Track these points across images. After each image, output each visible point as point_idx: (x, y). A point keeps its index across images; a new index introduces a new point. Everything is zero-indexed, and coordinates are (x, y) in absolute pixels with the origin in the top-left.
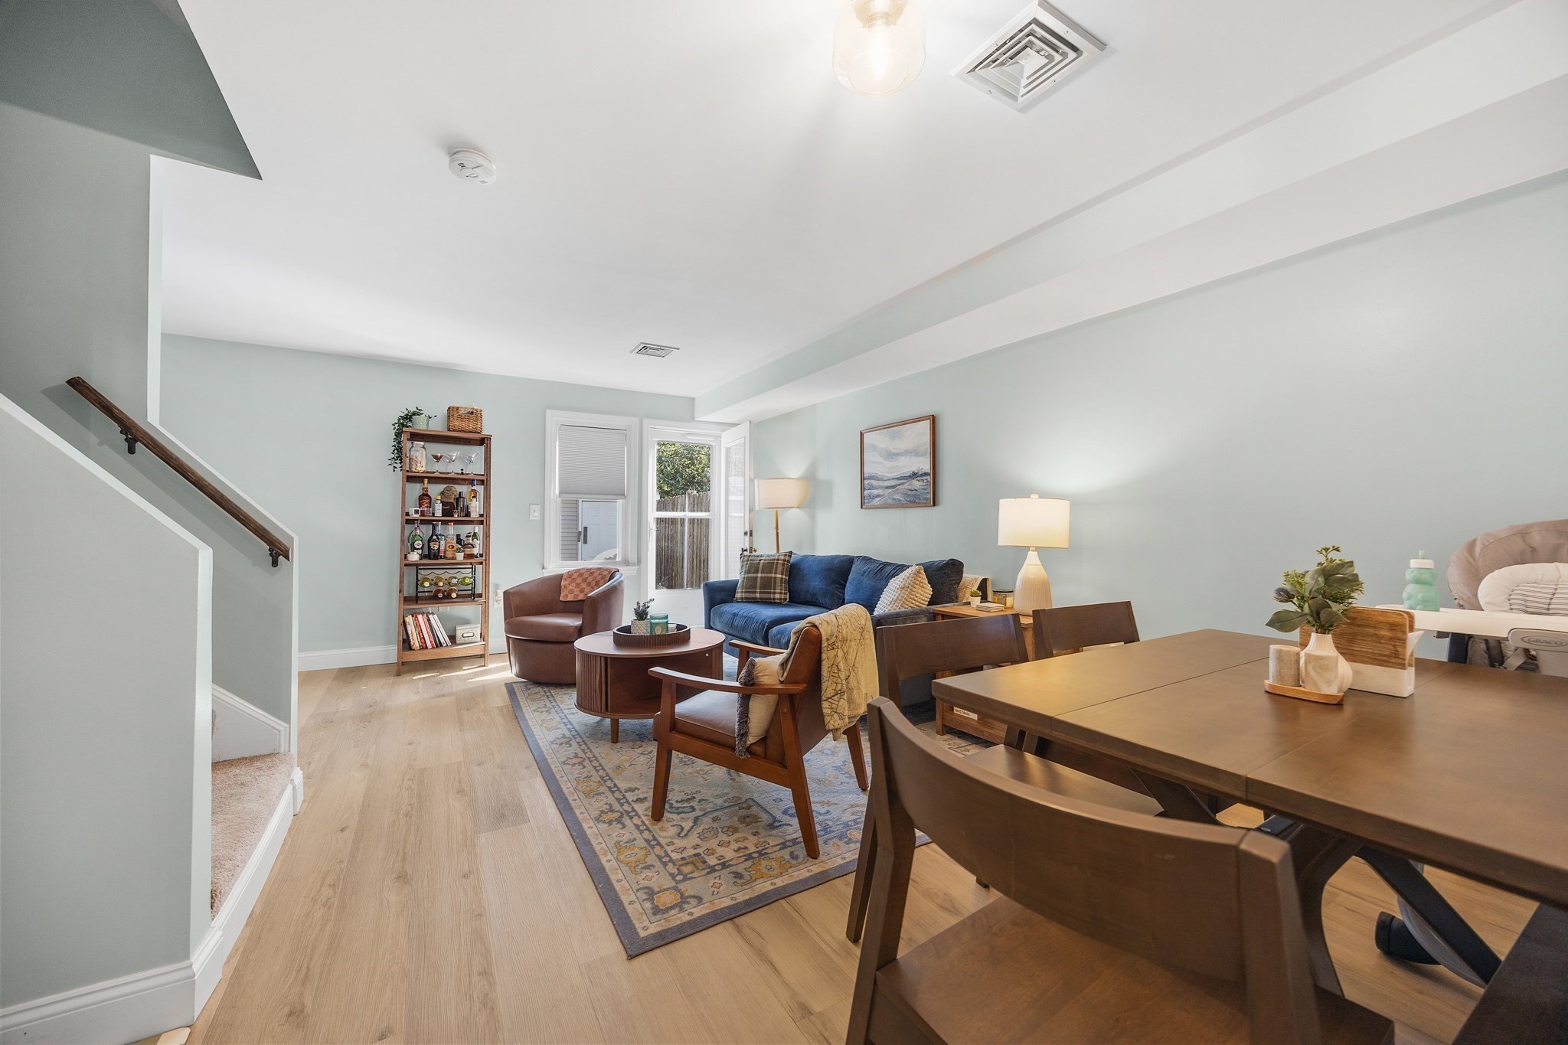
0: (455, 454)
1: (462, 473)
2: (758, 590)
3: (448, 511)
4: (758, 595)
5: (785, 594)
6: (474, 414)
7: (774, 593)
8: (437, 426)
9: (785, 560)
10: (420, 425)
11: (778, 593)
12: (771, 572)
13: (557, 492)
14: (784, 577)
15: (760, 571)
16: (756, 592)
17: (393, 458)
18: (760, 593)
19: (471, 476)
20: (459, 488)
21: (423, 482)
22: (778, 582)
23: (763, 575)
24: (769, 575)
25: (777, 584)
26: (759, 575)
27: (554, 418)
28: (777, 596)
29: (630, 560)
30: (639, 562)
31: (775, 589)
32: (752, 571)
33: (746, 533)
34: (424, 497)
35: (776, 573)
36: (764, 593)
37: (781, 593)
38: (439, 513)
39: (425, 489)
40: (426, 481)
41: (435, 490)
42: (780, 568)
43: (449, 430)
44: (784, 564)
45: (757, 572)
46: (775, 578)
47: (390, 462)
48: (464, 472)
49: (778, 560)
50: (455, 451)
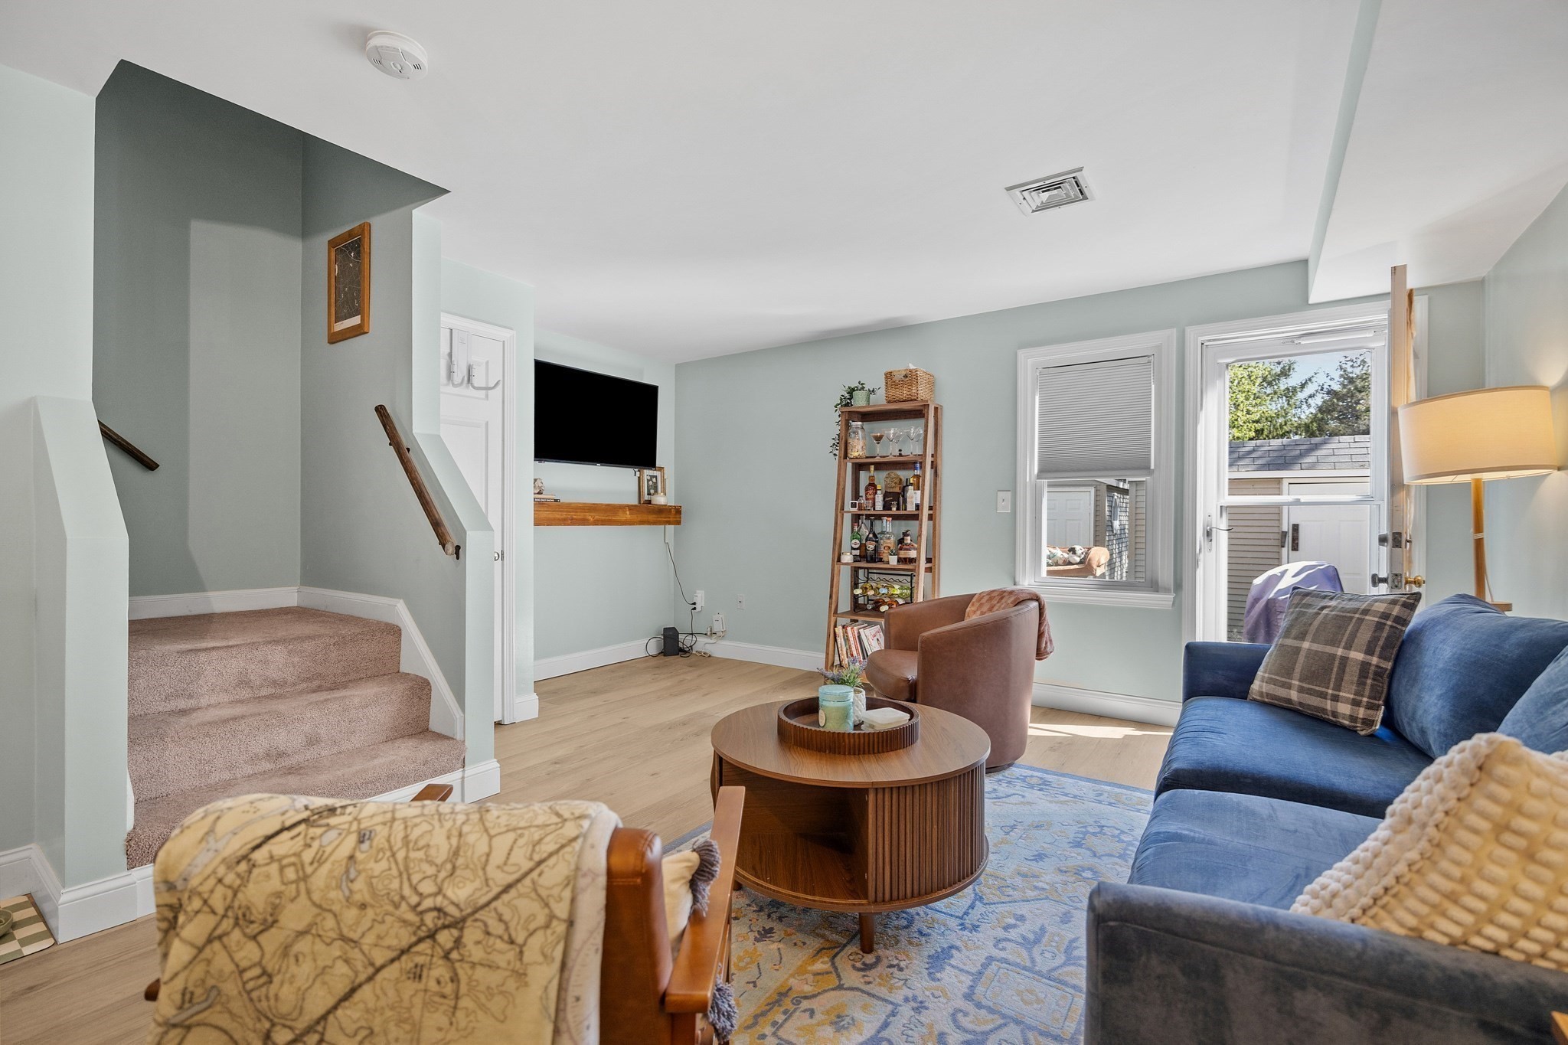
0: (892, 432)
1: (900, 455)
2: (1296, 682)
3: (887, 506)
4: (1294, 695)
5: (1371, 707)
6: (910, 377)
7: (1336, 699)
8: (879, 401)
9: (1385, 616)
10: (860, 402)
11: (1346, 701)
12: (1333, 642)
13: (1036, 472)
14: (1375, 660)
15: (1309, 636)
16: (1289, 687)
17: (834, 444)
18: (1301, 690)
19: (911, 458)
20: (903, 474)
21: (869, 470)
22: (1352, 674)
23: (1316, 647)
24: (1329, 649)
25: (1346, 677)
26: (1306, 645)
27: (1030, 361)
28: (1344, 709)
29: (1160, 584)
30: (1178, 586)
31: (1338, 688)
32: (1294, 632)
33: (1383, 540)
34: (872, 486)
35: (1348, 647)
36: (1310, 692)
37: (1356, 703)
38: (879, 506)
39: (872, 478)
40: (872, 467)
41: (881, 478)
42: (1365, 635)
43: (889, 402)
44: (1379, 627)
45: (1302, 636)
46: (1344, 660)
47: (831, 449)
48: (903, 454)
49: (1366, 612)
50: (891, 429)
